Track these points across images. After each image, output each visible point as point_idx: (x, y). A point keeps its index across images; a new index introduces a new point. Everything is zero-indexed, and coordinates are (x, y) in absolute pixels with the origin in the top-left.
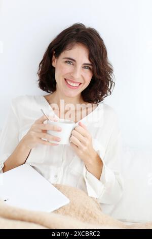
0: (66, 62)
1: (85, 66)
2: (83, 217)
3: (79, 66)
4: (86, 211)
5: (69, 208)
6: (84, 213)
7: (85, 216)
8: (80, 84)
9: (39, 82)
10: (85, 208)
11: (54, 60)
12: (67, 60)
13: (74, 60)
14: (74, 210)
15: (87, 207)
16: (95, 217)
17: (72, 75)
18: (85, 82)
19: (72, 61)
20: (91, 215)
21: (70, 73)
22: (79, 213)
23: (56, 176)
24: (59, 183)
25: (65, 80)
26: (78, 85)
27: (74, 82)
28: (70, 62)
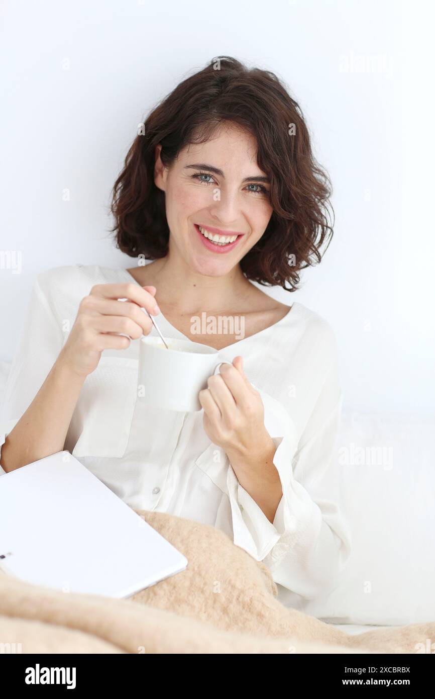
0: (195, 176)
1: (250, 185)
2: (225, 611)
3: (234, 186)
4: (235, 594)
5: (187, 583)
6: (230, 602)
7: (234, 608)
8: (239, 236)
9: (115, 233)
10: (233, 587)
11: (161, 171)
12: (197, 171)
13: (217, 171)
14: (202, 592)
15: (238, 585)
16: (260, 615)
17: (214, 213)
18: (252, 230)
19: (211, 173)
20: (248, 607)
21: (209, 209)
22: (215, 602)
23: (157, 491)
24: (163, 510)
25: (197, 227)
26: (233, 239)
27: (220, 233)
28: (206, 176)
